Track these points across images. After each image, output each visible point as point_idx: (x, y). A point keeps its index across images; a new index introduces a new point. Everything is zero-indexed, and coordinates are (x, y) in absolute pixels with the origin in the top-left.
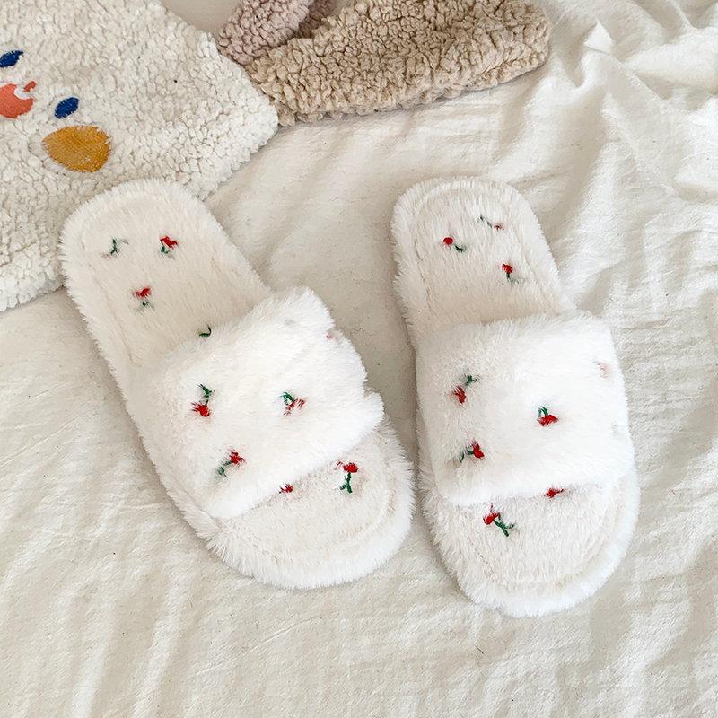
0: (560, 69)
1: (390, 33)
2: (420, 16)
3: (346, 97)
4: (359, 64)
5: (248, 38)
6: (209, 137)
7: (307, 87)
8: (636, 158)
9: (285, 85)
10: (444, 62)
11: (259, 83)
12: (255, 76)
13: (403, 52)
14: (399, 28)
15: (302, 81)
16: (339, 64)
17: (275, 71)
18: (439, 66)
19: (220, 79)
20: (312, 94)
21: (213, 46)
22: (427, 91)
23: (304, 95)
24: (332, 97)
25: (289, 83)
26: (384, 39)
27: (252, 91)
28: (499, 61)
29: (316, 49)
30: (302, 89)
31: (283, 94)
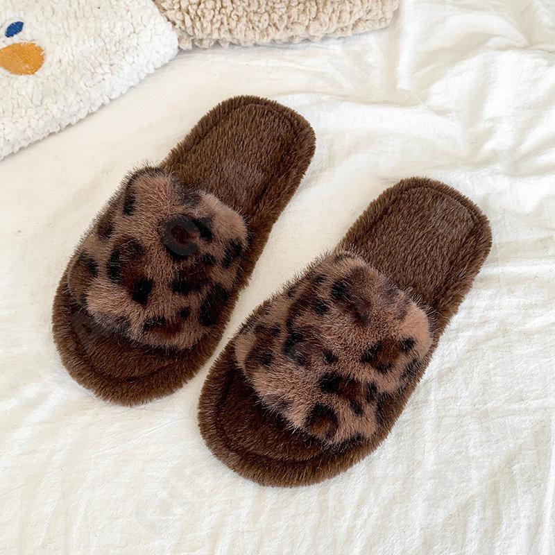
3: (231, 31)
6: (120, 49)
9: (185, 14)
11: (165, 11)
12: (163, 4)
17: (180, 2)
20: (205, 26)
23: (198, 25)
24: (220, 30)
30: (198, 19)
31: (183, 22)
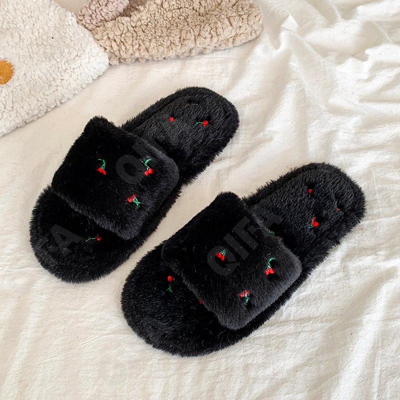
0: (267, 39)
1: (174, 15)
2: (191, 8)
3: (147, 50)
4: (155, 32)
5: (94, 16)
6: (69, 68)
7: (125, 44)
8: (306, 89)
9: (113, 41)
10: (202, 33)
11: (98, 40)
12: (96, 36)
13: (180, 26)
14: (179, 13)
15: (123, 40)
16: (144, 32)
17: (108, 34)
18: (199, 35)
19: (77, 37)
20: (128, 48)
21: (74, 20)
22: (193, 48)
23: (123, 48)
24: (139, 50)
25: (115, 41)
26: (170, 19)
27: (94, 44)
28: (233, 34)
29: (132, 23)
30: (122, 44)
31: (112, 46)
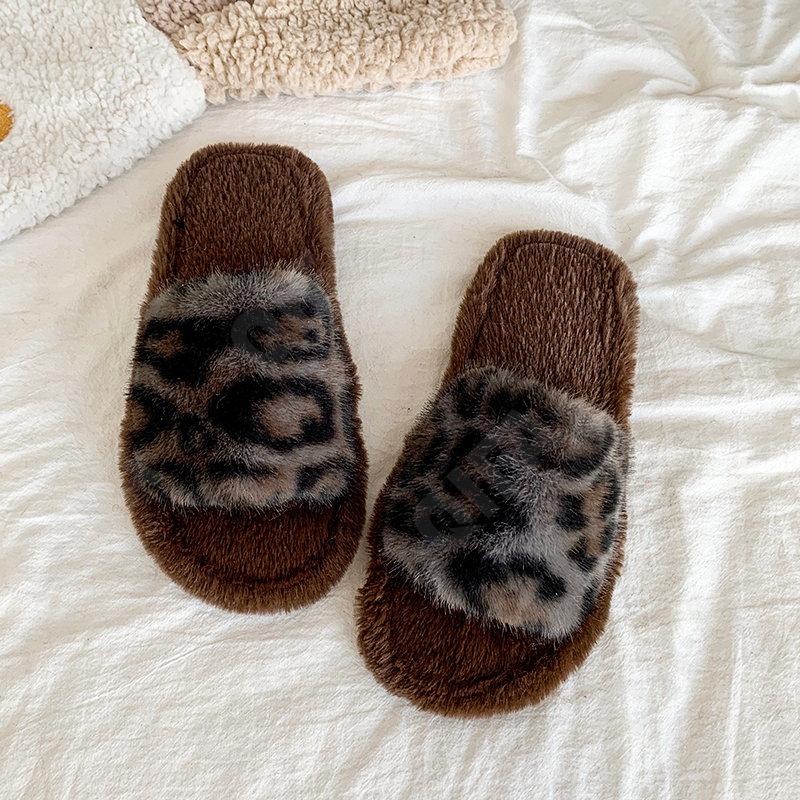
5: (176, 6)
7: (238, 62)
9: (216, 56)
15: (234, 54)
17: (205, 38)
19: (144, 45)
20: (243, 71)
21: (138, 12)
23: (233, 70)
27: (178, 62)
30: (232, 62)
31: (212, 65)
